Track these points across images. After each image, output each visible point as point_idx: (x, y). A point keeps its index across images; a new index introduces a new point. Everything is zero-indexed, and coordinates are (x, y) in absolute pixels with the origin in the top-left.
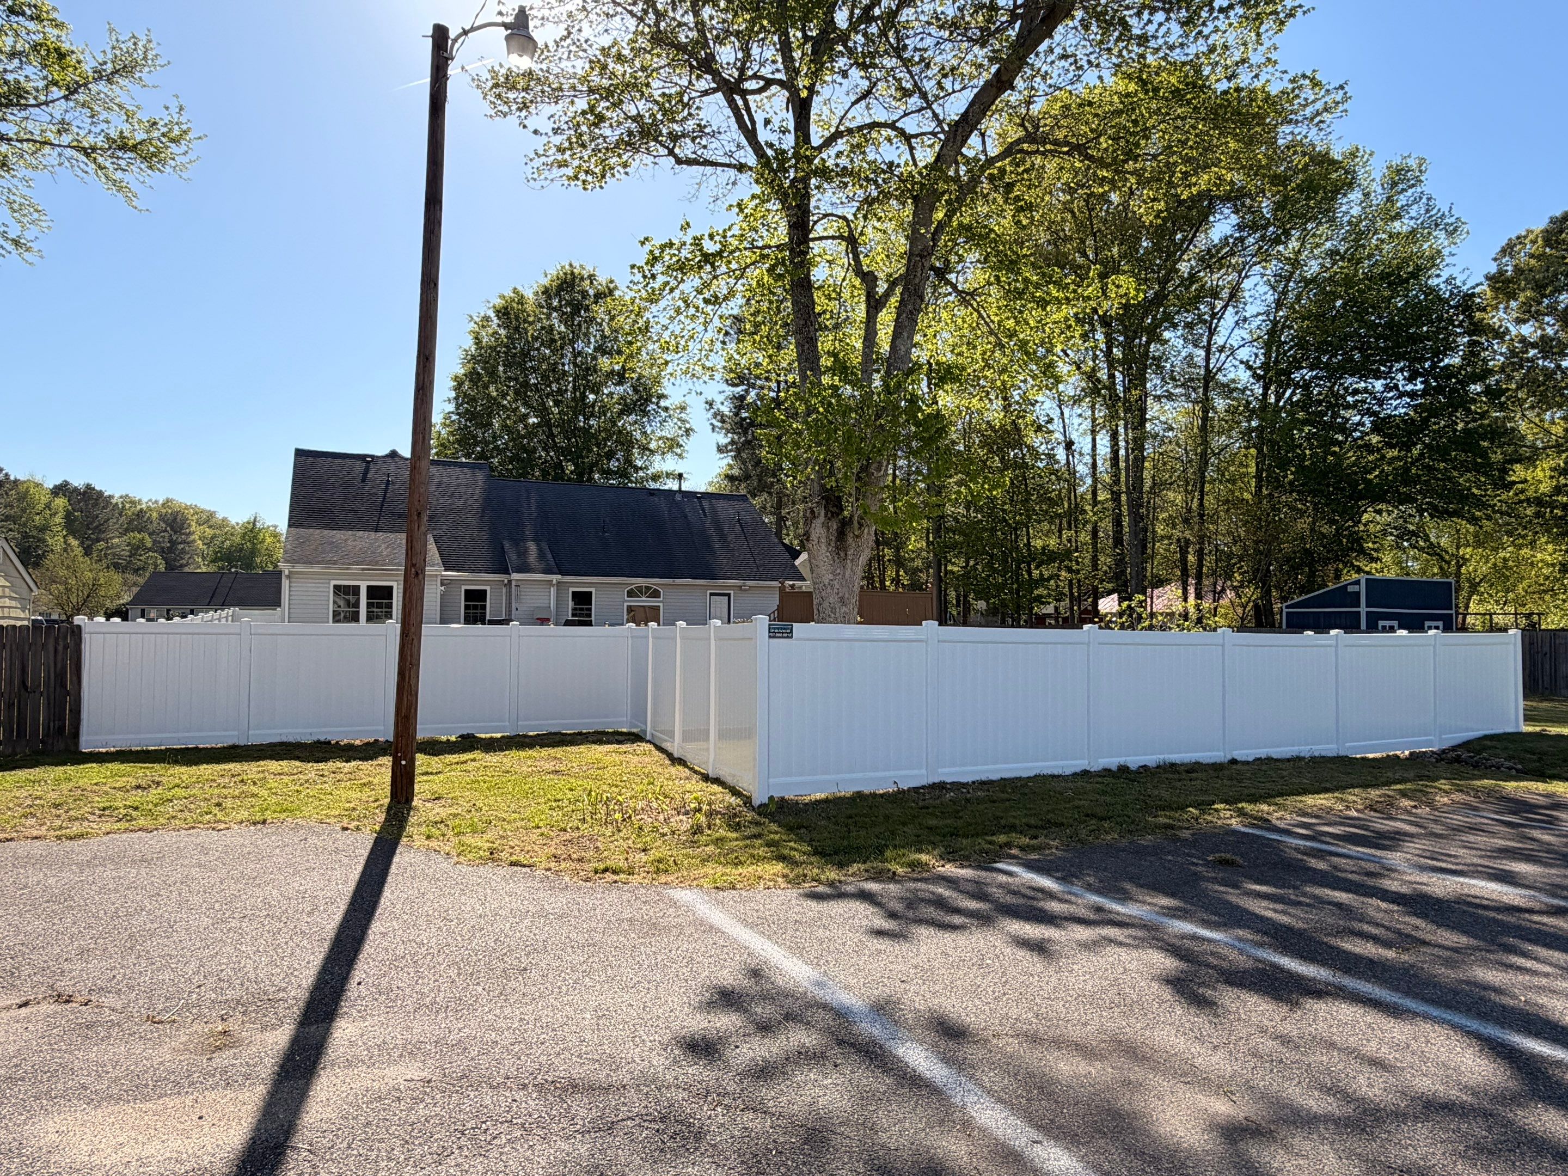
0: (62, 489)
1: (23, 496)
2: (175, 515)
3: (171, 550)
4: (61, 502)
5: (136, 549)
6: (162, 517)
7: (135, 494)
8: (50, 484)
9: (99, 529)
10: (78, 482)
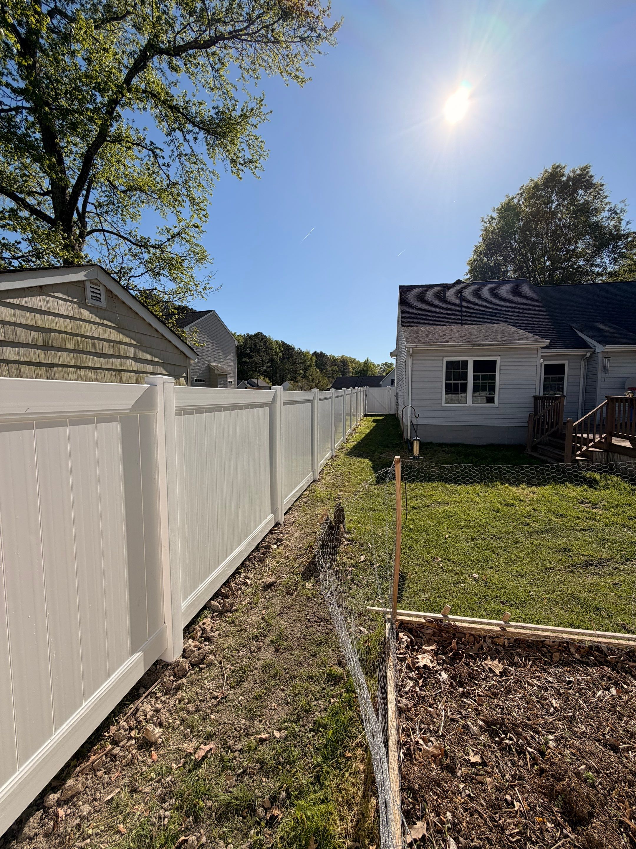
0: (315, 354)
1: (305, 356)
2: (344, 360)
3: (344, 371)
4: (314, 358)
5: (334, 371)
6: (341, 361)
7: (334, 354)
8: (311, 352)
9: (324, 366)
10: (318, 351)
